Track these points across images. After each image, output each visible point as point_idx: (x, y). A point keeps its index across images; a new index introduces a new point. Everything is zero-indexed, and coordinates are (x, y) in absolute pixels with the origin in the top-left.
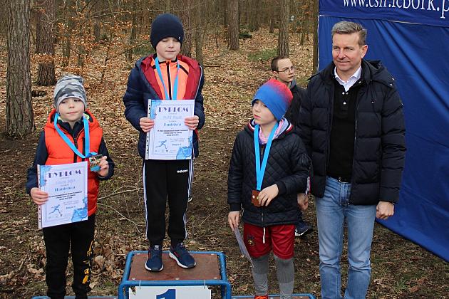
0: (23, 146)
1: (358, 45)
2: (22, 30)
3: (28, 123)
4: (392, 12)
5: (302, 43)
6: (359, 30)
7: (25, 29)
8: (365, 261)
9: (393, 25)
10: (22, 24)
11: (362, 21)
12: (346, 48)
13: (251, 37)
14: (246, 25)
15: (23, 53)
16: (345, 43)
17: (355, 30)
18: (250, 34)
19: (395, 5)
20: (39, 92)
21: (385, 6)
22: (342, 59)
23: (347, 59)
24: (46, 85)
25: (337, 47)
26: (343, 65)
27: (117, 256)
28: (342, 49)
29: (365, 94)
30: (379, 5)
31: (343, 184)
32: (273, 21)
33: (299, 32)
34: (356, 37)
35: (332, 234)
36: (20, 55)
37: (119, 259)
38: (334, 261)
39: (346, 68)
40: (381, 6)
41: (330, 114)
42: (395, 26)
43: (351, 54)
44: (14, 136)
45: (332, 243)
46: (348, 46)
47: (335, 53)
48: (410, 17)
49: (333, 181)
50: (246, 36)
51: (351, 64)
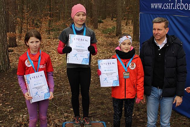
0: (6, 75)
1: (164, 28)
2: (3, 22)
3: (7, 65)
4: (174, 11)
5: (126, 25)
6: (164, 21)
7: (4, 22)
8: (168, 123)
9: (175, 17)
10: (2, 20)
11: (159, 15)
12: (159, 29)
13: (103, 22)
14: (101, 17)
15: (4, 33)
16: (158, 27)
17: (162, 21)
18: (102, 21)
19: (176, 8)
20: (10, 50)
21: (171, 8)
22: (157, 34)
23: (159, 34)
24: (13, 47)
25: (154, 29)
26: (157, 37)
27: (55, 124)
28: (157, 30)
29: (170, 49)
30: (168, 8)
31: (160, 90)
32: (112, 15)
33: (125, 19)
34: (163, 24)
35: (154, 112)
36: (3, 34)
37: (55, 125)
38: (154, 124)
39: (158, 38)
40: (169, 8)
41: (153, 59)
42: (176, 18)
43: (160, 32)
44: (1, 71)
45: (154, 115)
46: (159, 28)
47: (154, 31)
48: (183, 13)
49: (155, 89)
50: (101, 22)
51: (161, 37)
